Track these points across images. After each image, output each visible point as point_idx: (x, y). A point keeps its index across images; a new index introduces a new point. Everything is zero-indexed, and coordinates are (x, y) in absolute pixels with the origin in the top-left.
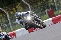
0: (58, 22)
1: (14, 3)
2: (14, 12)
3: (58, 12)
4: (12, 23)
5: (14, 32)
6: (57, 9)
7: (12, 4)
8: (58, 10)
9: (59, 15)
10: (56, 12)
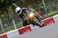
0: (47, 24)
1: (5, 6)
2: (5, 15)
3: (47, 15)
4: (3, 26)
5: (5, 34)
6: (46, 12)
7: (4, 7)
8: (48, 13)
9: (48, 17)
10: (45, 15)
